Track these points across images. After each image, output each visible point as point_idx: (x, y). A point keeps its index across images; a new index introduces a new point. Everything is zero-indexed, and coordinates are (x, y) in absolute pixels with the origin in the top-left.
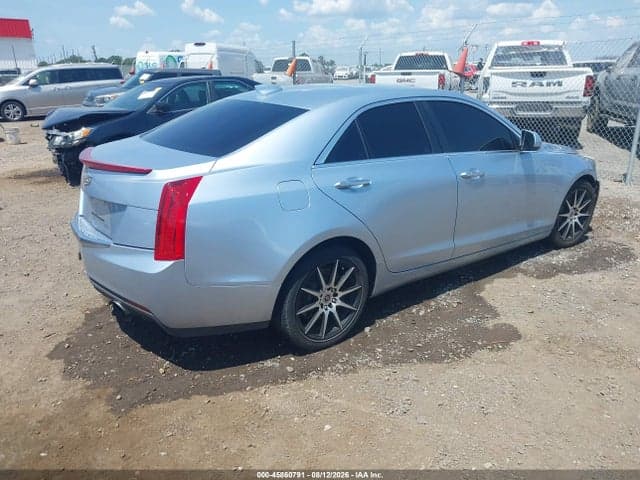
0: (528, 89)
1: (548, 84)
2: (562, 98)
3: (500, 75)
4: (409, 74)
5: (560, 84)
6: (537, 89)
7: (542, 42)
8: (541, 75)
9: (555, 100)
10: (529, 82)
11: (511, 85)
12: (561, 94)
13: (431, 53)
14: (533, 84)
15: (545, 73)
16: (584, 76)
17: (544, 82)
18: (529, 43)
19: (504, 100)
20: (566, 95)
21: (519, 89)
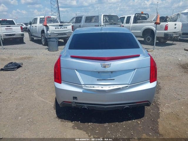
0: (59, 30)
1: (64, 28)
2: (67, 32)
3: (52, 26)
4: (10, 26)
5: (67, 28)
6: (61, 29)
7: (52, 17)
8: (62, 25)
9: (66, 32)
10: (59, 27)
11: (55, 29)
12: (67, 30)
13: (8, 20)
14: (60, 28)
15: (63, 25)
16: (71, 25)
17: (63, 27)
18: (48, 17)
19: (53, 33)
20: (69, 31)
21: (57, 29)
